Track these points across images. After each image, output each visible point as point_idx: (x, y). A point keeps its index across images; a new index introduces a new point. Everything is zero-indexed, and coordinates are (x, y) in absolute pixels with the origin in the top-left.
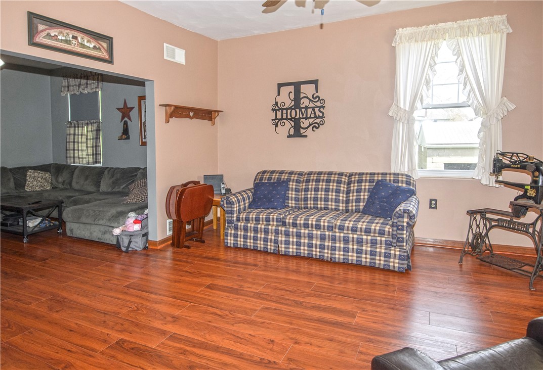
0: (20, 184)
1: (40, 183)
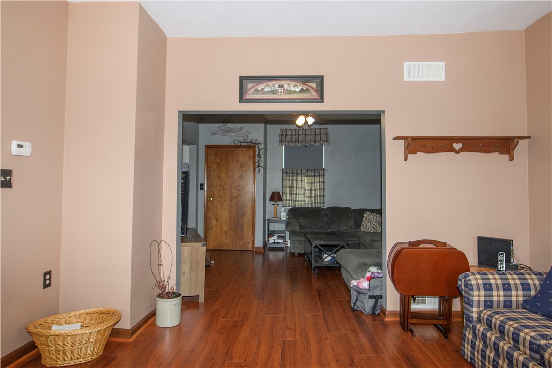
0: (358, 224)
1: (373, 225)
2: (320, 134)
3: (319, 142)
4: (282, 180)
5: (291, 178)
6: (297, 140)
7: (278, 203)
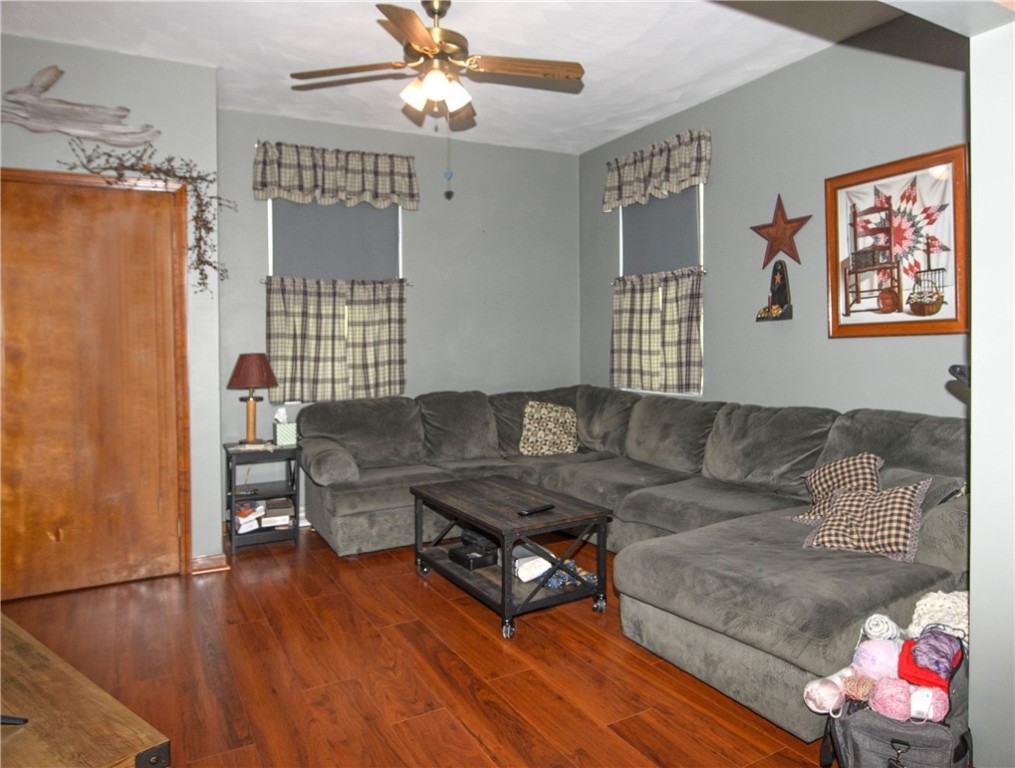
0: (510, 437)
1: (551, 436)
2: (392, 173)
3: (386, 197)
4: (269, 314)
5: (298, 309)
6: (320, 183)
7: (259, 393)
